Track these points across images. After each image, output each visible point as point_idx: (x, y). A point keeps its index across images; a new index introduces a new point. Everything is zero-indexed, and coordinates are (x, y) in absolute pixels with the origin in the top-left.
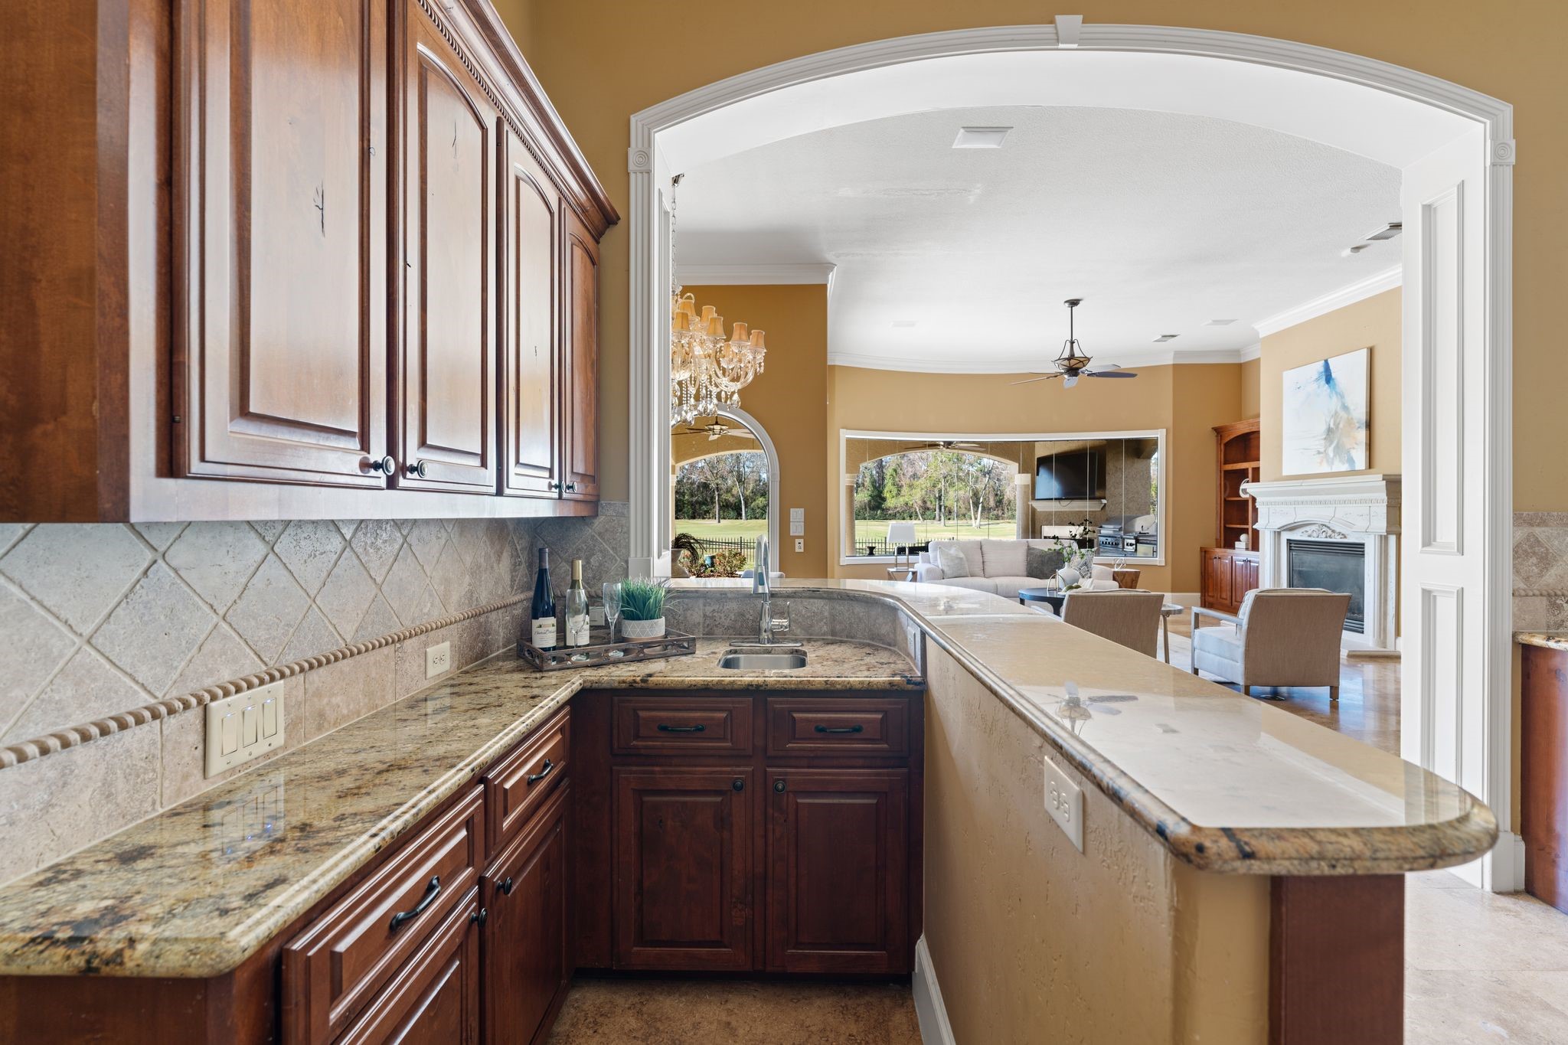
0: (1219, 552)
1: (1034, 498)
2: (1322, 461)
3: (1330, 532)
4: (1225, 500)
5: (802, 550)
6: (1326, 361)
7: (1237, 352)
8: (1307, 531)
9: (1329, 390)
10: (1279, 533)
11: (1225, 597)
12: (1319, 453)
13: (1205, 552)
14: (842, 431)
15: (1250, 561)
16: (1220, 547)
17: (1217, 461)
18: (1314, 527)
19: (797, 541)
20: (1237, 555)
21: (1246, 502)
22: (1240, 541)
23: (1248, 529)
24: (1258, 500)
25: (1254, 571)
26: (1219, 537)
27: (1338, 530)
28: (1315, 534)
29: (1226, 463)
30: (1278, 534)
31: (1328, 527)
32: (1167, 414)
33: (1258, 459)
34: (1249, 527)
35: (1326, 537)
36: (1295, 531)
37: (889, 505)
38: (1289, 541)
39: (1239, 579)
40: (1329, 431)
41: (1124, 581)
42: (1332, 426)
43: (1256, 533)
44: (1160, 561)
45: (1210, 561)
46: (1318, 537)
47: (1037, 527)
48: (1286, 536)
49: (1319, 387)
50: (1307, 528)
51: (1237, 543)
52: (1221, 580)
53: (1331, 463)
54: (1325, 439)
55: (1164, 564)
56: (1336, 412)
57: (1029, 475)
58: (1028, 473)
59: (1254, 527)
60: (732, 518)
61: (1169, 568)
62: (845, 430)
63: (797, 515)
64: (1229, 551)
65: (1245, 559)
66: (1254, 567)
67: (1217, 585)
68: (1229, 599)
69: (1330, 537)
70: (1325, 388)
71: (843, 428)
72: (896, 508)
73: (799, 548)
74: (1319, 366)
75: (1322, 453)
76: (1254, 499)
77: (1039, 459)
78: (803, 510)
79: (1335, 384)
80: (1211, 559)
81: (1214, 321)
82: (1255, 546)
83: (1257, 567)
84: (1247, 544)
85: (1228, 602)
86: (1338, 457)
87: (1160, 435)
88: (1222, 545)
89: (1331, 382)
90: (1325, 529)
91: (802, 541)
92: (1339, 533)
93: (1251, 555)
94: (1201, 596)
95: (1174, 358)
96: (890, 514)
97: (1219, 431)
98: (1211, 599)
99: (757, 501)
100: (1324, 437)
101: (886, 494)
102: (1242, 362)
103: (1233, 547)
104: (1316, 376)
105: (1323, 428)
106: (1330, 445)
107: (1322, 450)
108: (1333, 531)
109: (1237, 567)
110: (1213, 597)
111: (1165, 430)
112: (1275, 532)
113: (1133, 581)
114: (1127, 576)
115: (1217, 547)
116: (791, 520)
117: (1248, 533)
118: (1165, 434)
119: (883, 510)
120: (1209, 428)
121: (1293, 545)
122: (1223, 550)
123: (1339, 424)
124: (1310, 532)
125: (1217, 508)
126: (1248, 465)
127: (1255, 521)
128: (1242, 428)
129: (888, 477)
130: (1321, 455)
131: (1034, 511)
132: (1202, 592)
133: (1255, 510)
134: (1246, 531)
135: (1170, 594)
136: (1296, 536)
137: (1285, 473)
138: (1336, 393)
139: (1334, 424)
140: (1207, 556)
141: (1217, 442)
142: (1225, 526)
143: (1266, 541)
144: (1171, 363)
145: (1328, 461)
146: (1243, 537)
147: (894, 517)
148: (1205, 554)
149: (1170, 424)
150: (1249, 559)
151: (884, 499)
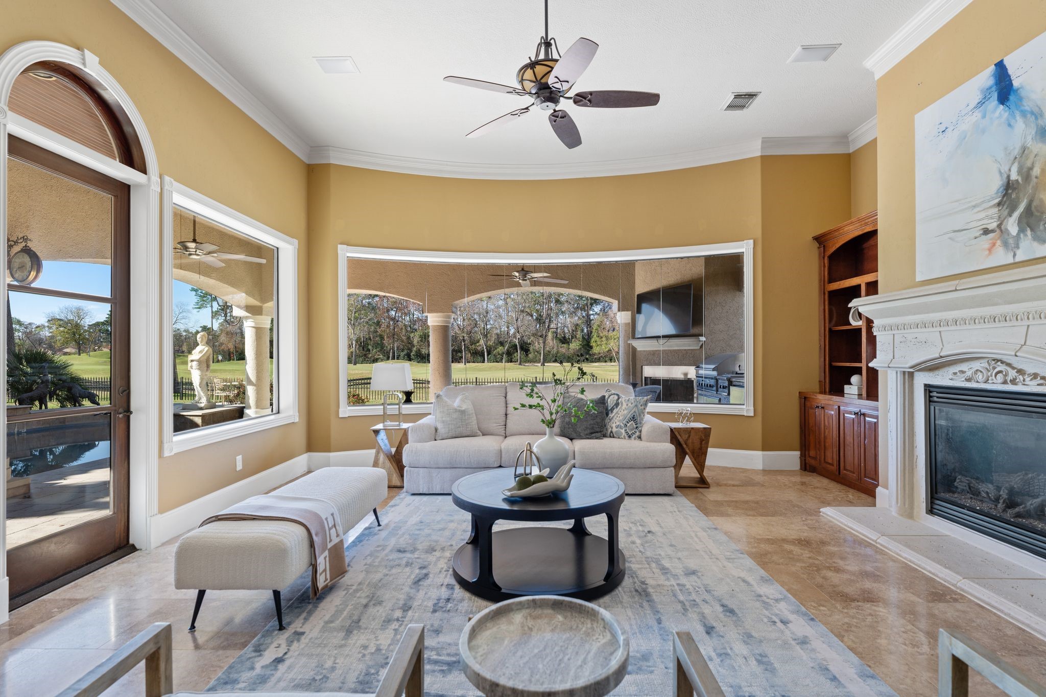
0: (823, 399)
1: (634, 337)
2: (994, 245)
3: (1012, 374)
4: (830, 330)
6: (1001, 67)
7: (844, 138)
8: (962, 372)
9: (1006, 115)
10: (911, 375)
11: (830, 461)
12: (986, 232)
13: (805, 398)
14: (341, 248)
15: (864, 415)
16: (825, 393)
17: (820, 281)
18: (976, 365)
20: (847, 404)
21: (858, 331)
22: (850, 384)
23: (861, 368)
24: (877, 323)
25: (870, 428)
26: (823, 379)
27: (1030, 370)
28: (980, 377)
29: (831, 281)
30: (908, 376)
31: (1009, 365)
32: (755, 220)
33: (875, 270)
34: (863, 365)
35: (1005, 382)
36: (941, 372)
37: (595, 351)
38: (928, 388)
39: (849, 439)
40: (1009, 187)
41: (690, 441)
42: (1014, 176)
43: (873, 375)
44: (747, 410)
45: (811, 411)
46: (986, 382)
47: (638, 367)
48: (922, 379)
49: (984, 117)
50: (964, 367)
51: (846, 387)
52: (825, 437)
53: (1011, 245)
54: (999, 204)
55: (752, 414)
56: (1024, 149)
57: (629, 313)
58: (627, 310)
59: (871, 365)
60: (480, 362)
61: (759, 418)
62: (345, 246)
64: (836, 399)
65: (857, 410)
66: (870, 423)
67: (820, 442)
68: (835, 463)
69: (1013, 381)
70: (997, 114)
71: (341, 244)
72: (599, 354)
74: (986, 77)
75: (993, 231)
76: (869, 322)
77: (638, 296)
79: (1021, 99)
80: (812, 408)
81: (805, 48)
82: (872, 391)
83: (876, 424)
84: (860, 389)
85: (834, 468)
86: (1029, 232)
87: (745, 248)
88: (827, 390)
89: (1012, 98)
90: (1001, 367)
92: (1035, 376)
93: (866, 405)
94: (801, 455)
95: (762, 148)
96: (596, 358)
97: (821, 240)
98: (813, 462)
99: (498, 350)
100: (997, 201)
101: (593, 344)
102: (851, 151)
103: (840, 392)
104: (977, 97)
105: (996, 184)
106: (1010, 215)
107: (993, 225)
108: (1021, 372)
109: (847, 422)
110: (815, 458)
111: (751, 241)
112: (904, 372)
113: (702, 441)
114: (692, 433)
115: (821, 393)
117: (861, 374)
118: (752, 246)
119: (590, 355)
120: (810, 237)
121: (935, 394)
122: (828, 397)
123: (1031, 169)
124: (969, 374)
125: (820, 340)
126: (861, 281)
127: (873, 355)
128: (853, 231)
129: (594, 331)
130: (991, 235)
131: (634, 349)
132: (801, 450)
133: (872, 340)
134: (858, 371)
135: (760, 453)
136: (942, 379)
137: (919, 278)
138: (1024, 114)
139: (1020, 172)
140: (808, 404)
141: (820, 254)
142: (830, 365)
143: (889, 385)
144: (759, 154)
145: (1005, 244)
146: (855, 379)
147: (598, 360)
148: (804, 399)
149: (758, 233)
150: (863, 411)
151: (591, 347)
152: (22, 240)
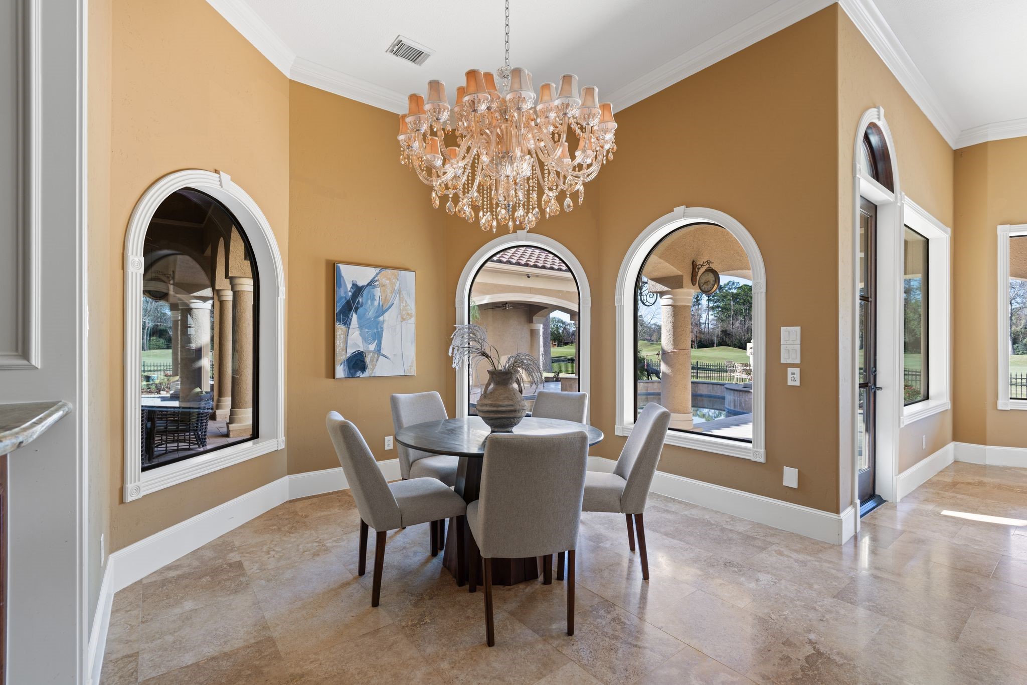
5: (797, 383)
19: (790, 370)
62: (1008, 226)
63: (790, 336)
71: (1001, 224)
73: (793, 378)
78: (798, 329)
91: (797, 371)
116: (782, 342)
152: (706, 264)
